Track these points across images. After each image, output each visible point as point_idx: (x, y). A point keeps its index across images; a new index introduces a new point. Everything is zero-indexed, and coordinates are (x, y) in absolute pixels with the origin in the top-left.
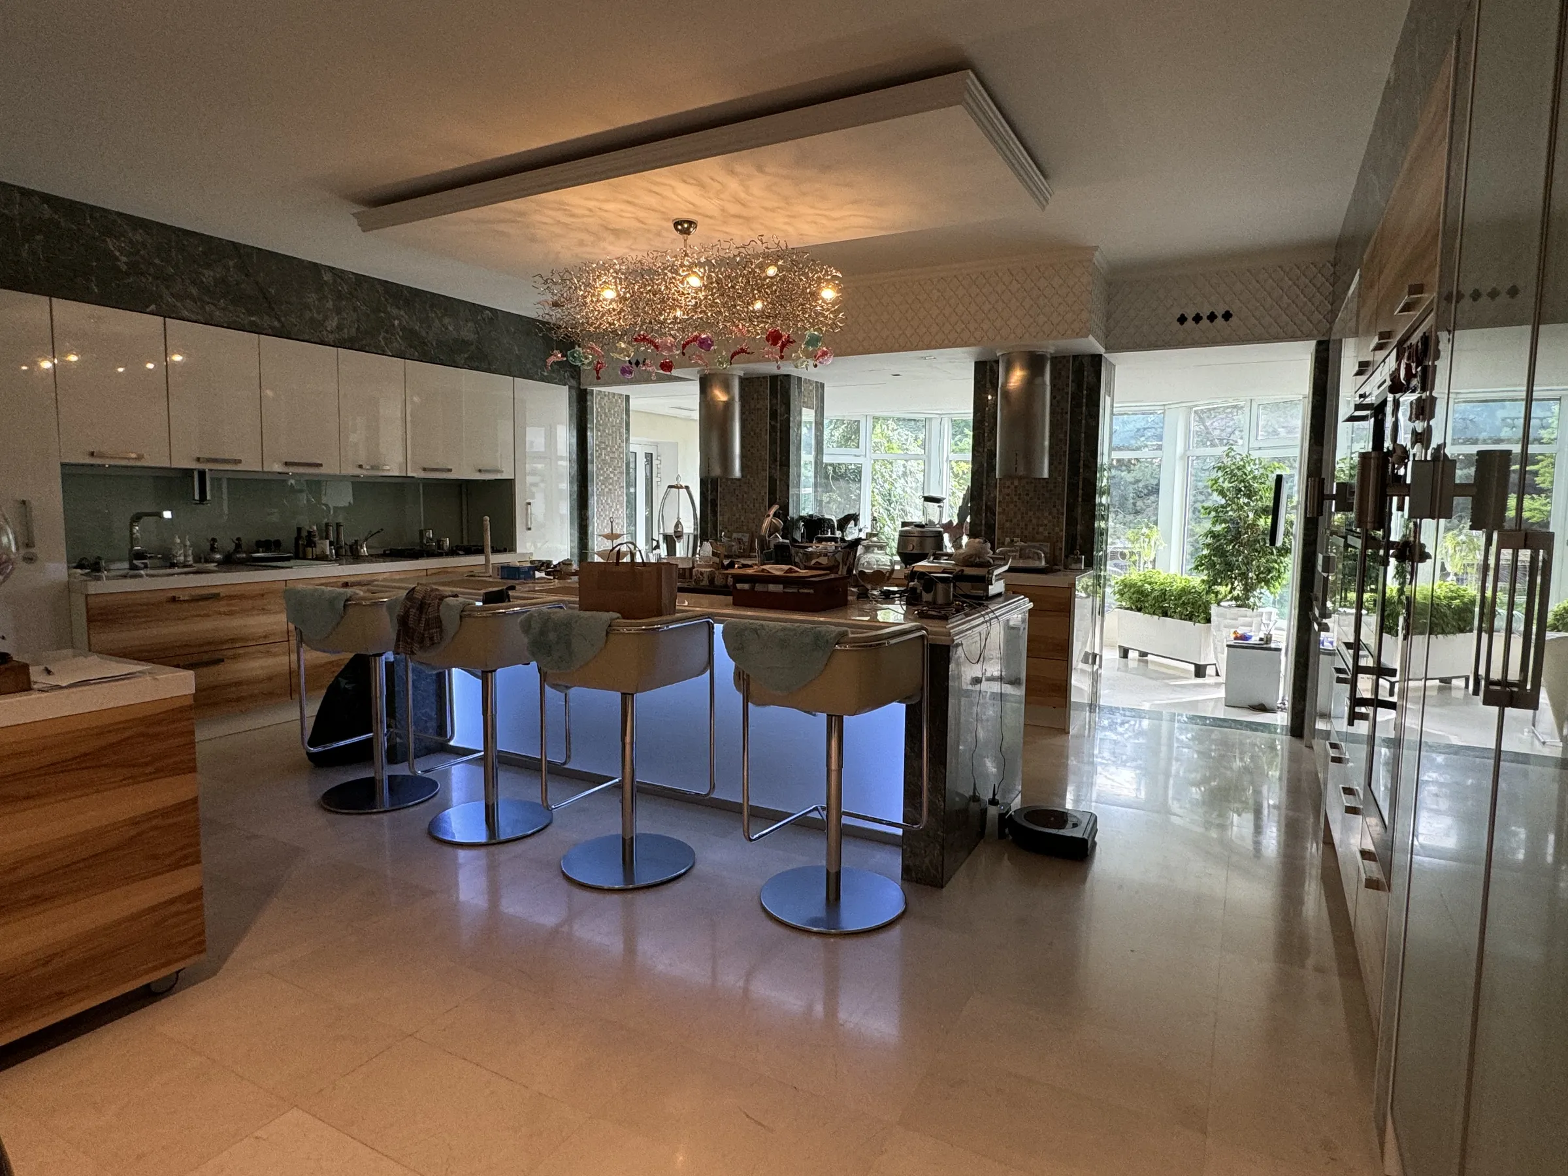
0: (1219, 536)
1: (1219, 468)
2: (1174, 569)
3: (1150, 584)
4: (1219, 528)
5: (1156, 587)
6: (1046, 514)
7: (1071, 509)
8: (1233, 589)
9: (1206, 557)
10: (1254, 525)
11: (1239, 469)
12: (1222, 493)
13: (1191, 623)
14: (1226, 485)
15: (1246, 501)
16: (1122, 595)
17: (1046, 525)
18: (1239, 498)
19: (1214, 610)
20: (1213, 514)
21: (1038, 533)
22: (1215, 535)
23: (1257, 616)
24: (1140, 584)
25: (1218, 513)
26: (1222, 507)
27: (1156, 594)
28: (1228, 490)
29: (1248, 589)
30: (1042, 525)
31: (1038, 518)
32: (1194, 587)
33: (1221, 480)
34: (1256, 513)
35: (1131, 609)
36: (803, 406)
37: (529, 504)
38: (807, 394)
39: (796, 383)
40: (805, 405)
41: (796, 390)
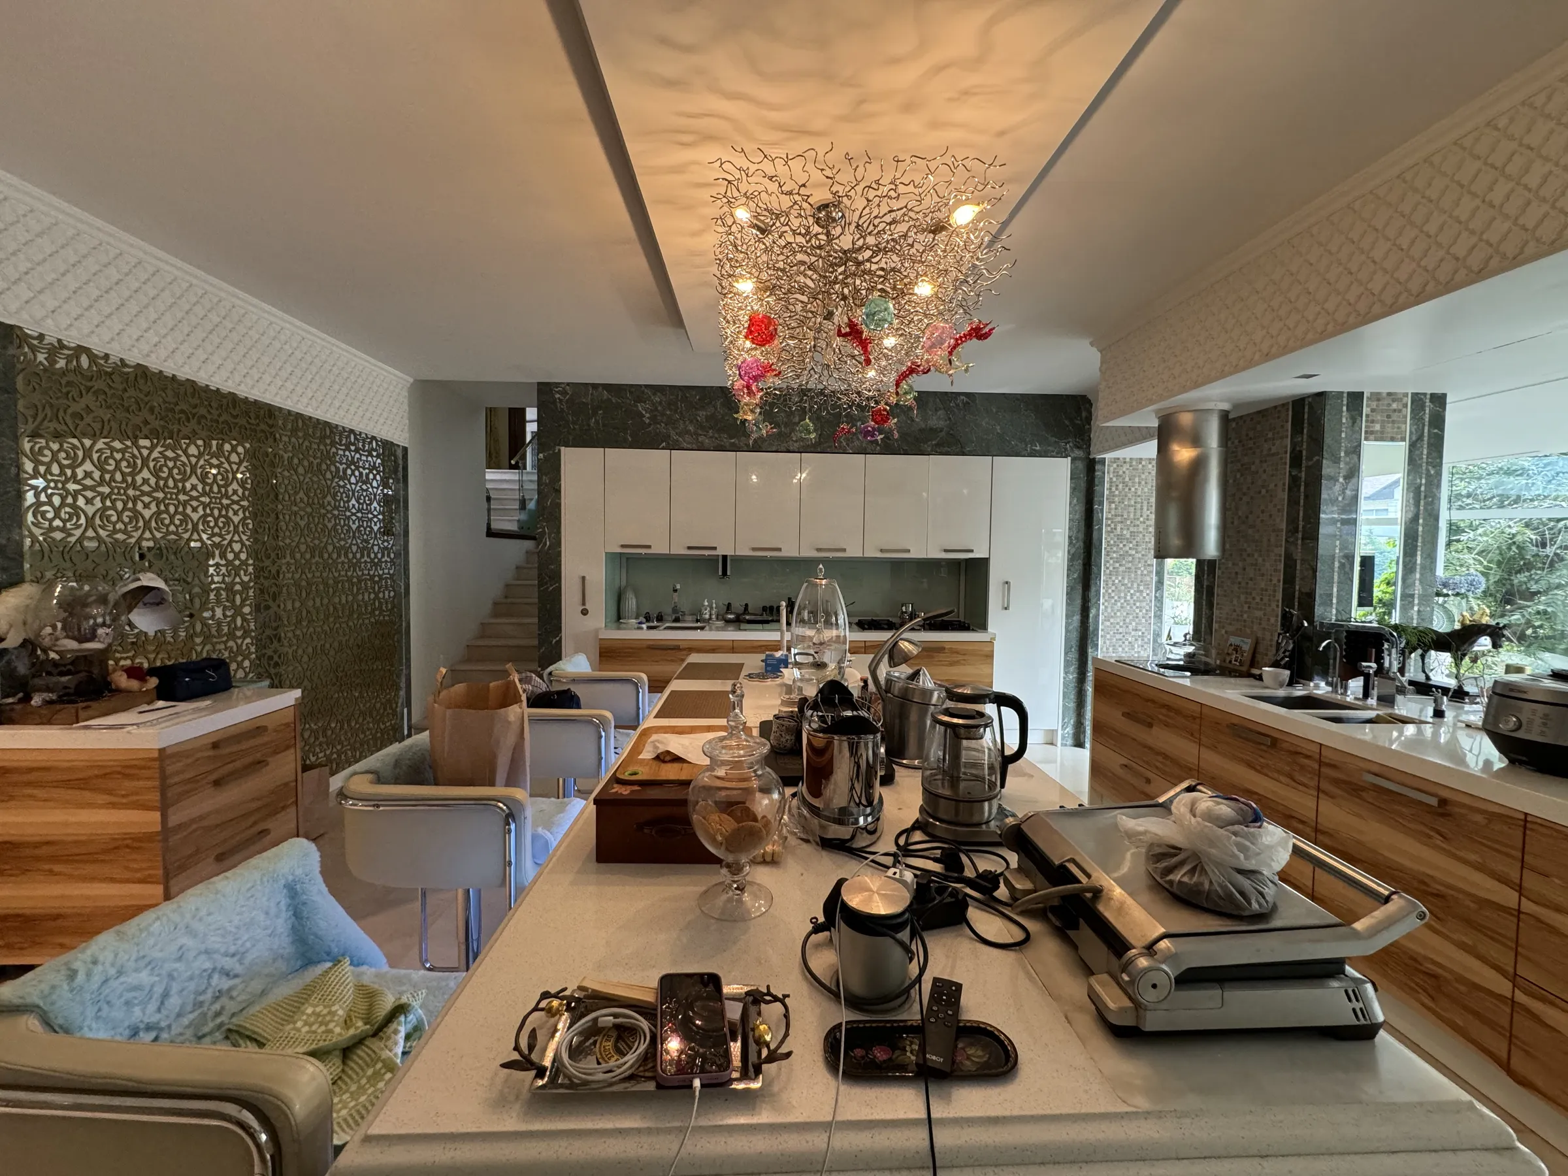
36: (1366, 439)
37: (1007, 583)
38: (1379, 418)
39: (1345, 402)
40: (1372, 437)
41: (1344, 414)
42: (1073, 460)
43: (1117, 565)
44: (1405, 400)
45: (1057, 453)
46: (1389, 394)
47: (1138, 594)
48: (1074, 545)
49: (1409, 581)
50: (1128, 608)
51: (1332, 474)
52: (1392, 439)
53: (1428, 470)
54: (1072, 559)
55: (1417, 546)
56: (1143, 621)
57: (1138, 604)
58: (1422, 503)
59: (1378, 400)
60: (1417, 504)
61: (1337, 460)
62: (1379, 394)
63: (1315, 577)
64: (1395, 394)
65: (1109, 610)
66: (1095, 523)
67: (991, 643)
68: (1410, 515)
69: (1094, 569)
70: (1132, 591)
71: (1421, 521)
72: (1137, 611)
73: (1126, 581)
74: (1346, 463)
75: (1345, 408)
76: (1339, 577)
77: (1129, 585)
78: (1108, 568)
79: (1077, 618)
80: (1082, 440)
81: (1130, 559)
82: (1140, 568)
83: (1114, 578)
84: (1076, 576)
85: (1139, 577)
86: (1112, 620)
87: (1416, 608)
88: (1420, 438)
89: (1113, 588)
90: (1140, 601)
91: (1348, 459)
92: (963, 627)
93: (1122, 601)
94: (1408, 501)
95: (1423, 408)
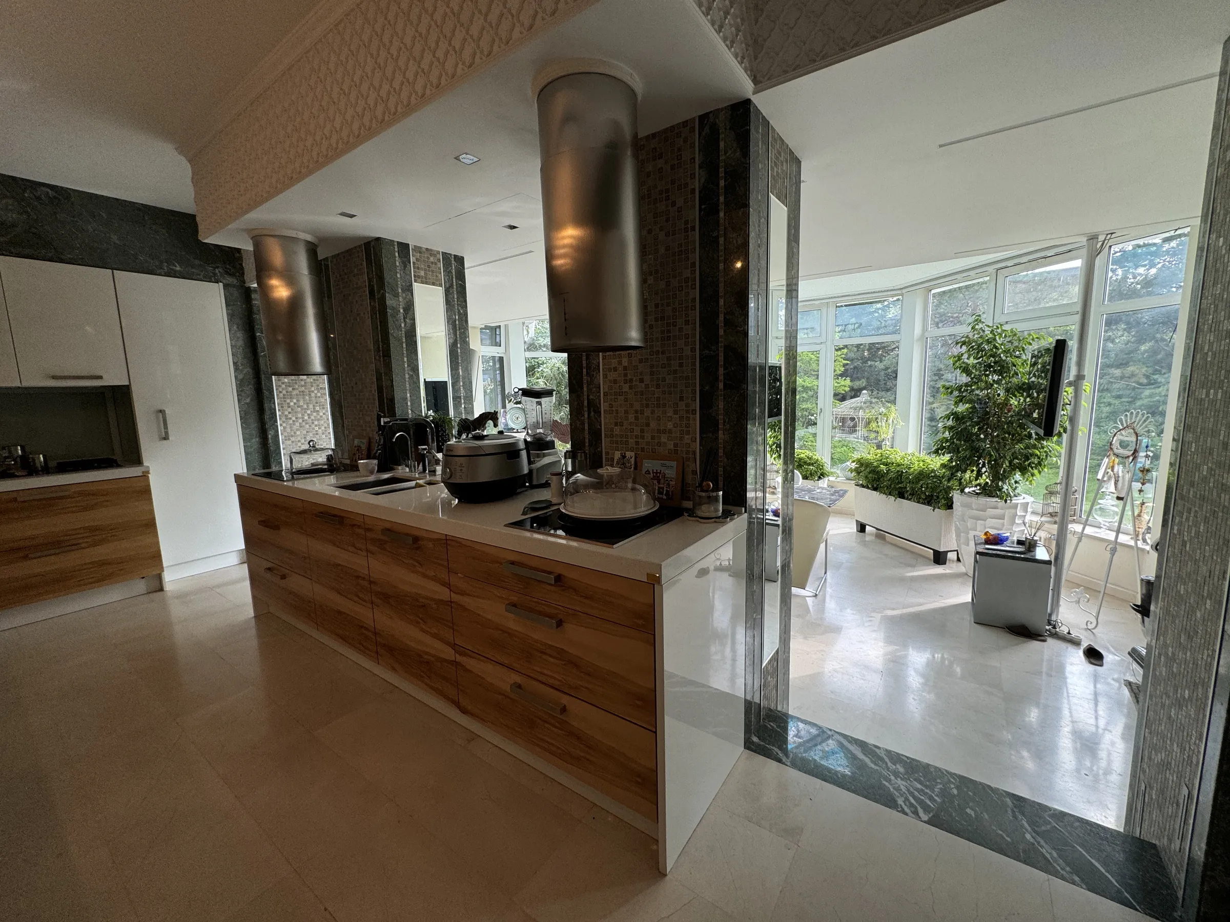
0: (963, 417)
1: (964, 343)
2: (912, 448)
3: (886, 464)
4: (962, 408)
5: (892, 469)
6: (670, 413)
7: (707, 402)
8: (979, 474)
9: (947, 441)
10: (1006, 403)
11: (988, 342)
12: (966, 370)
13: (929, 508)
14: (972, 361)
15: (996, 378)
16: (858, 473)
17: (670, 431)
18: (987, 376)
19: (956, 496)
20: (956, 393)
21: (659, 444)
22: (957, 417)
23: (1010, 508)
24: (875, 464)
25: (961, 393)
26: (967, 385)
27: (891, 475)
28: (974, 366)
29: (998, 476)
30: (664, 432)
31: (659, 419)
32: (933, 471)
33: (966, 356)
34: (1007, 390)
35: (868, 488)
36: (415, 281)
37: (161, 411)
38: (423, 266)
39: (396, 249)
40: (419, 280)
41: (397, 259)
42: (226, 286)
43: (290, 389)
44: (438, 256)
45: (204, 277)
46: (427, 249)
47: (315, 414)
48: (242, 371)
49: (456, 387)
50: (307, 426)
51: (395, 305)
52: (433, 284)
53: (459, 311)
54: (240, 385)
55: (458, 363)
56: (324, 436)
57: (316, 423)
58: (458, 333)
59: (420, 252)
60: (455, 334)
61: (396, 295)
62: (420, 248)
63: (392, 386)
64: (431, 250)
65: (288, 430)
66: (259, 350)
67: (145, 476)
68: (452, 341)
69: (266, 393)
70: (309, 412)
71: (459, 345)
72: (317, 428)
73: (301, 403)
74: (404, 299)
75: (397, 254)
76: (410, 386)
77: (305, 406)
78: (280, 392)
79: (256, 441)
80: (234, 267)
81: (303, 383)
82: (313, 392)
83: (288, 401)
84: (248, 400)
85: (314, 399)
86: (292, 439)
87: (463, 406)
88: (452, 286)
89: (290, 410)
90: (318, 420)
91: (404, 295)
92: (110, 463)
93: (300, 421)
94: (449, 331)
95: (450, 264)
